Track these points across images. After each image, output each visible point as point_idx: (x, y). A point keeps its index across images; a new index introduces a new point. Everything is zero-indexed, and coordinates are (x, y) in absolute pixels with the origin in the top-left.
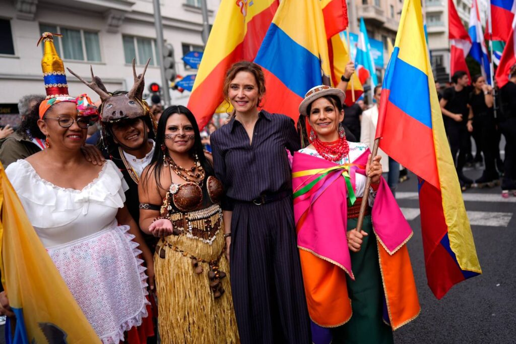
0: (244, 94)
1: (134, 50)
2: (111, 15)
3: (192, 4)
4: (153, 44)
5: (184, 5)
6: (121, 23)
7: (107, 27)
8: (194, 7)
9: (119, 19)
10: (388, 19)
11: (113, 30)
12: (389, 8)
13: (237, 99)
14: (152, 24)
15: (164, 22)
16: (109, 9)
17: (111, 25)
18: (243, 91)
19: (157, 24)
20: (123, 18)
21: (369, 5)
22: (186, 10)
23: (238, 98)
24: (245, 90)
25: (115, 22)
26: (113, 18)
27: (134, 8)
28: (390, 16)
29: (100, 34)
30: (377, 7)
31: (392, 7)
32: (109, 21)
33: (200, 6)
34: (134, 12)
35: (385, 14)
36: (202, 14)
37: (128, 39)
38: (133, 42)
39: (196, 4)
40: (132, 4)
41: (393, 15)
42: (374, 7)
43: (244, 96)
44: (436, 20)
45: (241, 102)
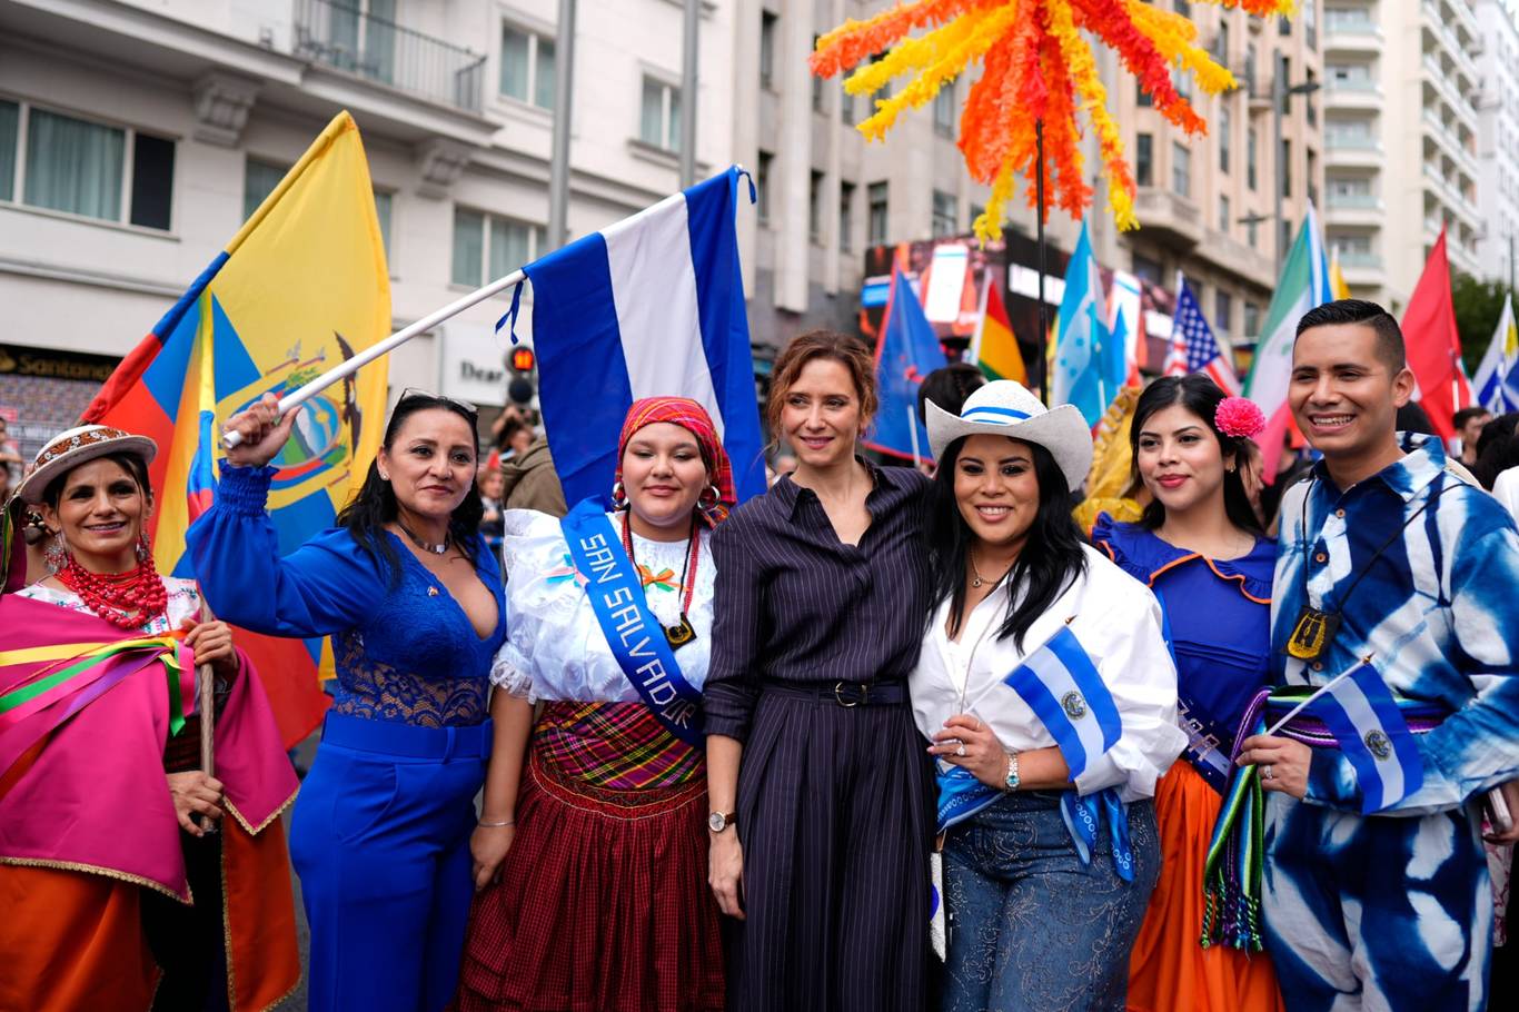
0: (823, 420)
1: (479, 249)
2: (435, 153)
3: (653, 141)
4: (533, 237)
5: (634, 143)
6: (456, 173)
7: (418, 183)
8: (657, 150)
9: (453, 164)
10: (1209, 232)
11: (432, 192)
12: (1216, 202)
13: (805, 434)
14: (541, 186)
15: (576, 184)
16: (432, 137)
17: (428, 178)
18: (820, 413)
19: (556, 188)
20: (464, 161)
21: (1156, 188)
22: (637, 157)
23: (809, 429)
24: (825, 407)
25: (441, 171)
26: (439, 160)
27: (499, 139)
28: (1215, 225)
29: (397, 199)
30: (1181, 198)
31: (1224, 199)
32: (428, 166)
33: (676, 149)
34: (497, 150)
35: (1202, 219)
36: (678, 170)
37: (468, 216)
38: (480, 227)
39: (665, 144)
40: (492, 128)
41: (1224, 223)
42: (1169, 196)
43: (824, 424)
44: (1358, 247)
45: (815, 439)
